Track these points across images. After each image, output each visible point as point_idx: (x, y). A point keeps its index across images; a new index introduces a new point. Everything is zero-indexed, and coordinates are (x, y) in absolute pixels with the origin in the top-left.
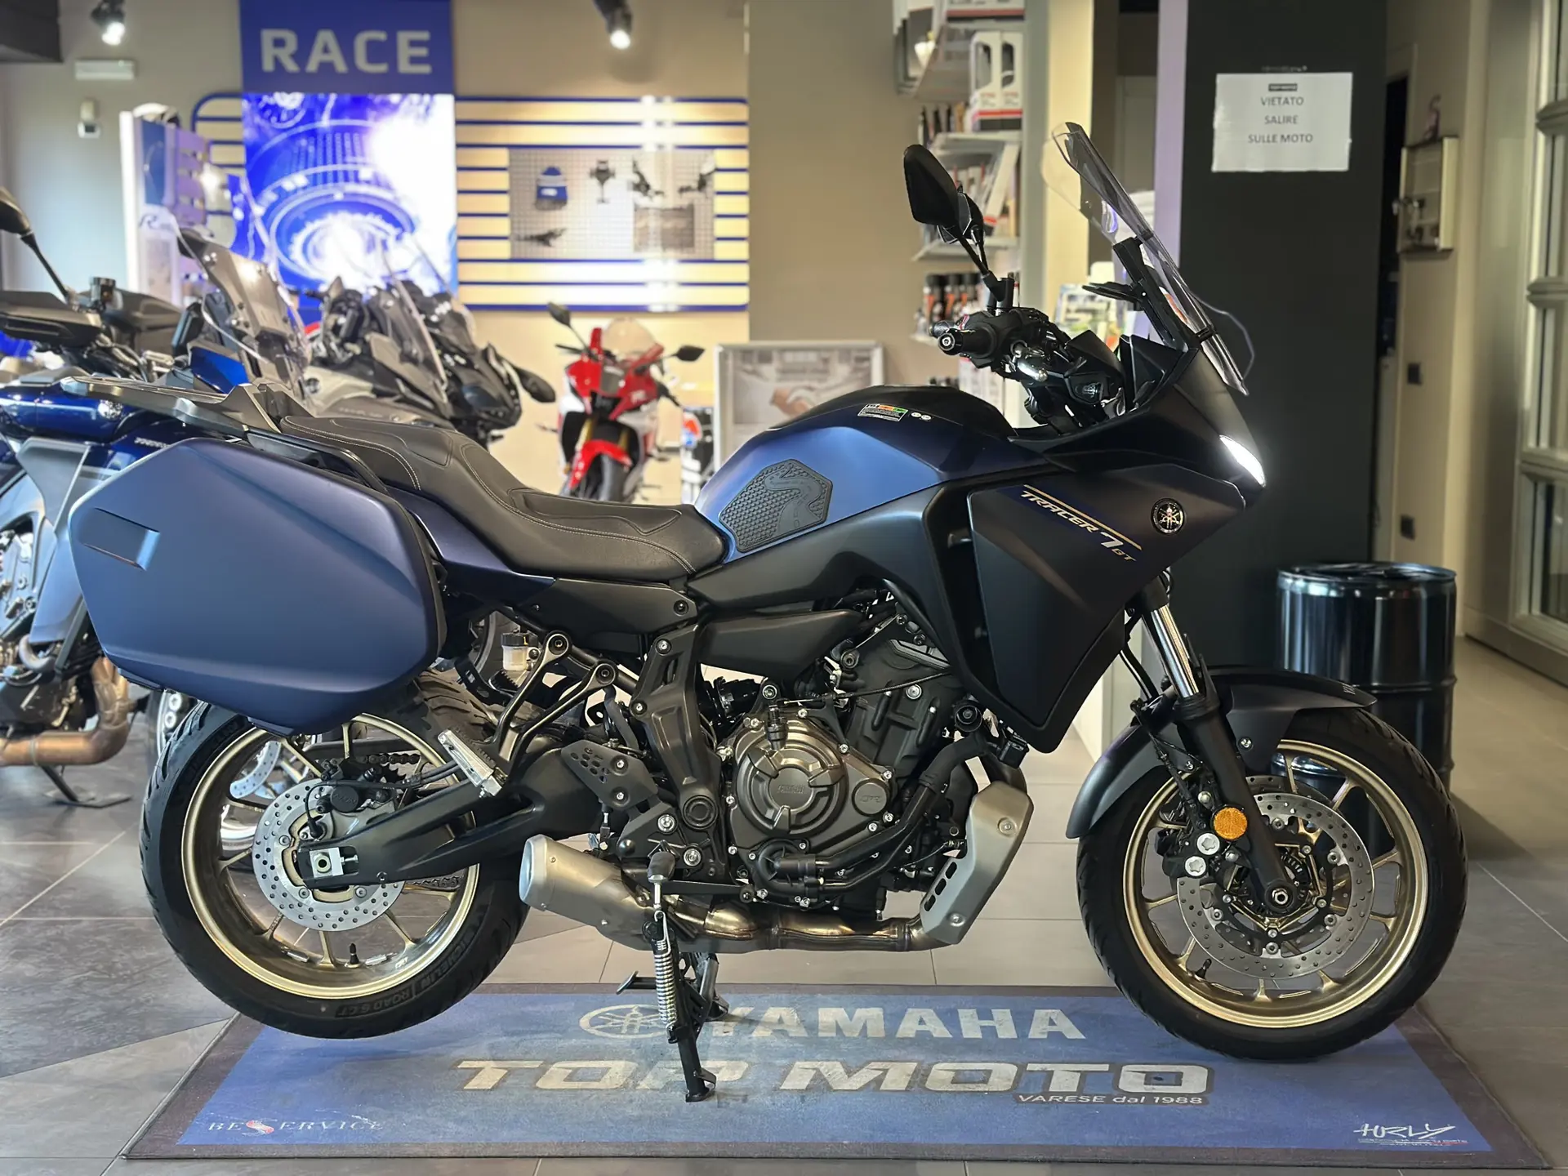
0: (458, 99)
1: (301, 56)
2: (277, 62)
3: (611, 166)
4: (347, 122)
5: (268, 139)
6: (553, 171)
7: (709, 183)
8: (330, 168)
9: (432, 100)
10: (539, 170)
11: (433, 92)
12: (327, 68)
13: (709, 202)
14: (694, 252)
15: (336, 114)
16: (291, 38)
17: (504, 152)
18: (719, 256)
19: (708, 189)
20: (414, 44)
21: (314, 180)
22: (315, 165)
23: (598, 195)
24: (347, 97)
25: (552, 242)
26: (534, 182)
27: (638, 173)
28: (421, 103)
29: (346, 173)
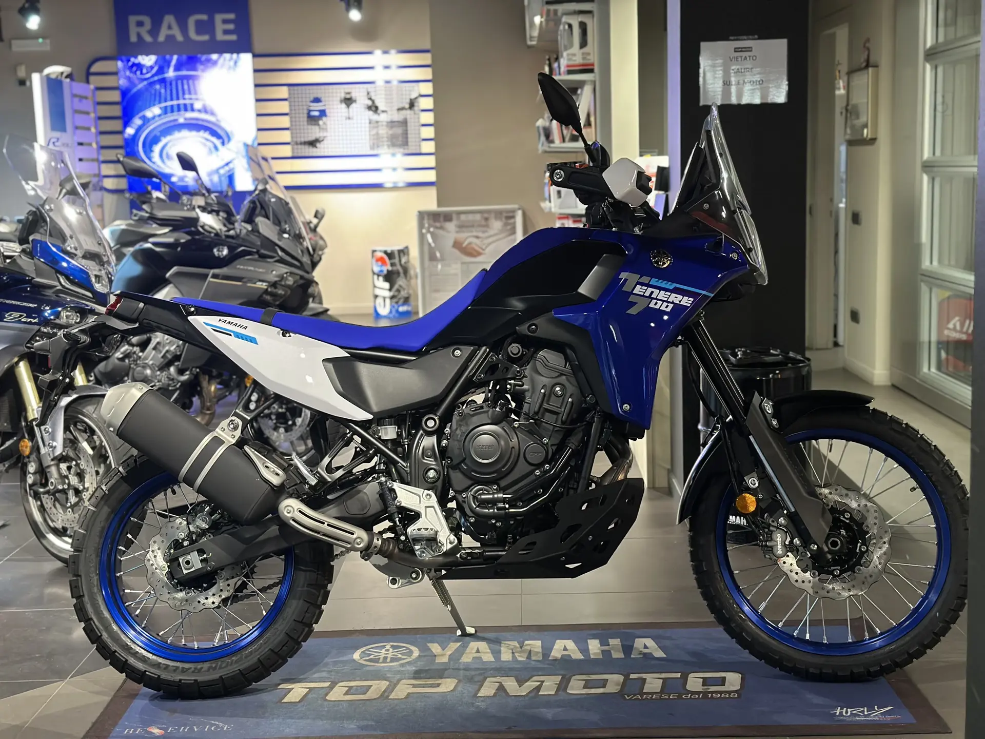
0: (254, 56)
1: (154, 32)
2: (139, 36)
3: (353, 95)
4: (184, 73)
5: (135, 86)
6: (317, 100)
7: (416, 104)
8: (175, 102)
9: (238, 57)
10: (308, 100)
11: (238, 52)
12: (170, 38)
13: (416, 116)
14: (408, 149)
15: (178, 68)
16: (147, 20)
17: (285, 89)
18: (424, 151)
19: (416, 108)
20: (225, 22)
21: (165, 111)
22: (166, 101)
23: (347, 115)
24: (184, 57)
25: (318, 145)
26: (305, 107)
27: (370, 99)
28: (231, 59)
29: (185, 105)
